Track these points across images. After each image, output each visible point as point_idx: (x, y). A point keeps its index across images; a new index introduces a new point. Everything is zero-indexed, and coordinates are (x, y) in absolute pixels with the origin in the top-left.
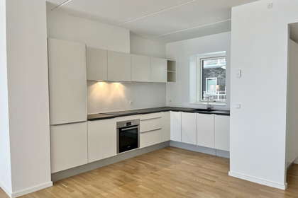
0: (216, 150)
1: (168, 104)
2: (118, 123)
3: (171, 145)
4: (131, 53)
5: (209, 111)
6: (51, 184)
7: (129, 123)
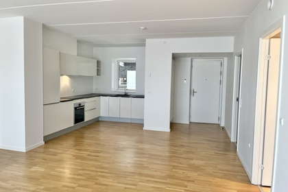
0: (131, 119)
1: (94, 92)
2: (75, 104)
3: (100, 119)
4: (78, 55)
5: (126, 95)
6: (43, 143)
7: (80, 104)
